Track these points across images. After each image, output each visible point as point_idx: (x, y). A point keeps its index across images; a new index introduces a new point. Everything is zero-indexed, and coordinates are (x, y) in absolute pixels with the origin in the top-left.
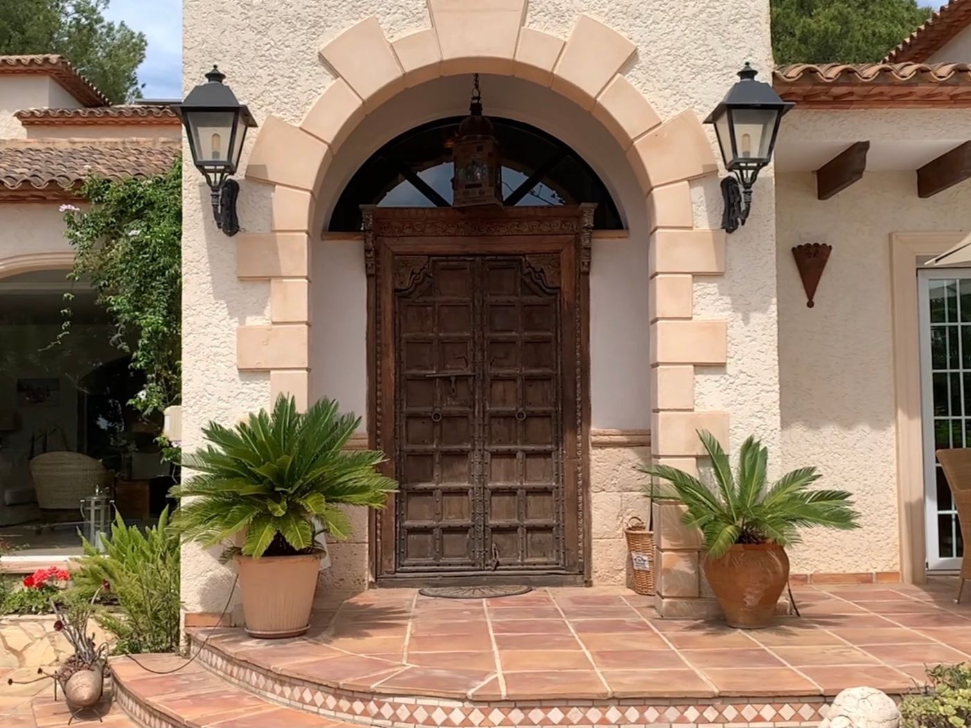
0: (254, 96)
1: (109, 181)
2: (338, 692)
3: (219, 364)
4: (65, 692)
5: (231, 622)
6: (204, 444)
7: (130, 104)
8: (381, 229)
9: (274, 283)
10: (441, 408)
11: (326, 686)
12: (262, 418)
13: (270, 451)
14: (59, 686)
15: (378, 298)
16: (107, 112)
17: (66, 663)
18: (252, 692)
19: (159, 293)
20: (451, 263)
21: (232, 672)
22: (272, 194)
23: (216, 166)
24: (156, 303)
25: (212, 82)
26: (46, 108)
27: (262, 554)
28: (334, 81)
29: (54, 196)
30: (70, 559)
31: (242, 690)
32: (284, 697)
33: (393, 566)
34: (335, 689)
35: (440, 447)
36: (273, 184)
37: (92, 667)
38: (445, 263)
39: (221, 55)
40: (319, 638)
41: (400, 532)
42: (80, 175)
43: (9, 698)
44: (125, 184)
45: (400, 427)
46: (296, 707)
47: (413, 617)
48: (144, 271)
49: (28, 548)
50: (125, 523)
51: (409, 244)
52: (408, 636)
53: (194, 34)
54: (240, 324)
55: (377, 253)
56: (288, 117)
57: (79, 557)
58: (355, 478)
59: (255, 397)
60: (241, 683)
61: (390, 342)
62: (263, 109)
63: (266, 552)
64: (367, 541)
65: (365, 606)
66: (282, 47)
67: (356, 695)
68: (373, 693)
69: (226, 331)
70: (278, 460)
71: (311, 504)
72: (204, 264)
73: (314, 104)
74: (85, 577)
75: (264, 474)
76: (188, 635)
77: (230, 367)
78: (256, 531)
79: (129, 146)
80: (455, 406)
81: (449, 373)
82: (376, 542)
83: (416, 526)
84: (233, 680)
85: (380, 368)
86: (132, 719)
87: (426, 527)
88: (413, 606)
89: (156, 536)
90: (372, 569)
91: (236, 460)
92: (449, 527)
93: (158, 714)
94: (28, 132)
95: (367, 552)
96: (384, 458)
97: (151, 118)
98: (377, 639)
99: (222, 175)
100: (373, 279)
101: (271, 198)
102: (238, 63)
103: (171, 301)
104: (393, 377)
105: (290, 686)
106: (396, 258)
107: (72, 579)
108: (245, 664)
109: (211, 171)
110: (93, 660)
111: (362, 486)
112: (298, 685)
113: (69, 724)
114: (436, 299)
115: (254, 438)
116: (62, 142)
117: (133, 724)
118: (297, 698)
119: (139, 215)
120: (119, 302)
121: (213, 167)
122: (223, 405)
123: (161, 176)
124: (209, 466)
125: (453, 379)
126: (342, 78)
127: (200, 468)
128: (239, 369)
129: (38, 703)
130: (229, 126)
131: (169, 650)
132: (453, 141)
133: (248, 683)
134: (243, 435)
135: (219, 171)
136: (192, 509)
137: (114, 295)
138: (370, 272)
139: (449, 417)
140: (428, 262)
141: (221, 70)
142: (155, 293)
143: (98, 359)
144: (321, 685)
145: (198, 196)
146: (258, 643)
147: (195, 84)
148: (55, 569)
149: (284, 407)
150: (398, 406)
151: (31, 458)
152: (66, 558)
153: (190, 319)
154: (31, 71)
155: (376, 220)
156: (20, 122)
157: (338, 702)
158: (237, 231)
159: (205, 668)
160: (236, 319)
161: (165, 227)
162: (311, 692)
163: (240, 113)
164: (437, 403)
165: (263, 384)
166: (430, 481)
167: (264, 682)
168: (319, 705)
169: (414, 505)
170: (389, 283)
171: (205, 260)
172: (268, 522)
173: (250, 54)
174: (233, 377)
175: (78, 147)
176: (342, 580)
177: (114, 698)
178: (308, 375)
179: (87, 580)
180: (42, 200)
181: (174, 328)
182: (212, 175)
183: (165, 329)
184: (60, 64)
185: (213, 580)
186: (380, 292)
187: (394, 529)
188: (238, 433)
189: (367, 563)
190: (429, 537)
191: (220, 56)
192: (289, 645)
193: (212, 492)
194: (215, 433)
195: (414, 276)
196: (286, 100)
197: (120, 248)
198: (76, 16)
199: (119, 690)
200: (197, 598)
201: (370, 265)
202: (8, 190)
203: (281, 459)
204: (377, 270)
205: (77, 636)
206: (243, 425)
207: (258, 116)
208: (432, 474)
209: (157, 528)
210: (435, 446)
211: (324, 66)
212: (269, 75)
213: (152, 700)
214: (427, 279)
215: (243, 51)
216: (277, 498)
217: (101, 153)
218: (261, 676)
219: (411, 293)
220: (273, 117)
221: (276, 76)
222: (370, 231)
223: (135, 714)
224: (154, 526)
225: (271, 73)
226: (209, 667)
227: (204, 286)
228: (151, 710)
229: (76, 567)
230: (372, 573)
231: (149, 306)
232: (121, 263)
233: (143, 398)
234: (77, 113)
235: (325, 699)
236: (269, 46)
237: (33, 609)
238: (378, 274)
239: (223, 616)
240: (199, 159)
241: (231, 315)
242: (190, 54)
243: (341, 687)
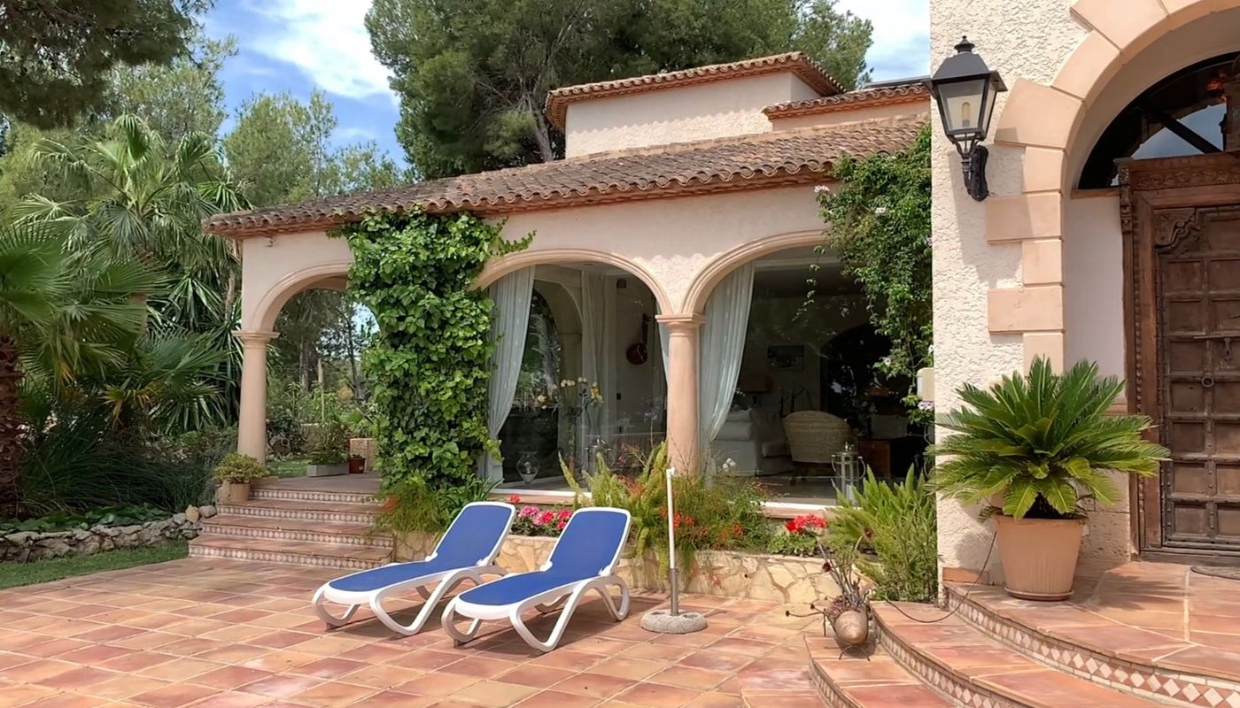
0: (1002, 61)
1: (854, 161)
2: (1114, 661)
3: (970, 327)
4: (835, 629)
5: (989, 580)
6: (959, 404)
7: (861, 88)
8: (1138, 183)
9: (1024, 244)
10: (1212, 372)
11: (1100, 653)
12: (1017, 380)
13: (1028, 414)
14: (828, 623)
15: (1135, 256)
16: (843, 99)
17: (835, 603)
18: (1017, 650)
19: (904, 262)
20: (1221, 214)
21: (994, 628)
22: (1023, 156)
23: (966, 134)
24: (902, 272)
25: (961, 53)
26: (789, 102)
27: (1023, 515)
28: (1087, 35)
29: (806, 179)
30: (827, 509)
31: (1007, 648)
32: (1053, 659)
33: (1159, 540)
34: (1110, 658)
35: (1212, 415)
36: (1024, 146)
37: (858, 609)
38: (1216, 214)
39: (969, 26)
40: (1085, 604)
41: (1166, 504)
42: (827, 158)
43: (779, 629)
44: (870, 162)
45: (1164, 392)
46: (1065, 670)
47: (1189, 595)
48: (889, 243)
49: (788, 496)
50: (876, 479)
51: (1172, 197)
52: (1186, 613)
53: (941, 10)
54: (991, 288)
55: (1134, 209)
56: (1038, 78)
57: (834, 507)
58: (1119, 444)
59: (1007, 360)
60: (1005, 640)
61: (1151, 301)
62: (1012, 72)
63: (1027, 513)
64: (1128, 511)
65: (1129, 578)
66: (1031, 8)
67: (1134, 666)
68: (1154, 667)
69: (977, 295)
70: (1036, 423)
71: (1074, 467)
72: (953, 231)
73: (1066, 61)
74: (839, 525)
75: (1023, 436)
76: (946, 588)
77: (981, 330)
78: (1016, 492)
79: (867, 127)
80: (1230, 370)
81: (1223, 334)
82: (1139, 513)
83: (1185, 499)
84: (995, 636)
85: (1140, 330)
86: (897, 662)
87: (1197, 501)
88: (1187, 583)
89: (904, 492)
90: (1134, 541)
91: (991, 421)
92: (1226, 502)
93: (924, 660)
94: (774, 125)
95: (1129, 523)
96: (1151, 424)
97: (884, 99)
98: (1149, 613)
99: (973, 142)
100: (1130, 238)
101: (1021, 160)
102: (986, 31)
103: (915, 269)
104: (1154, 340)
105: (1059, 650)
106: (1156, 212)
107: (828, 527)
108: (1009, 622)
109: (961, 140)
110: (859, 603)
111: (1130, 452)
112: (1068, 650)
113: (840, 659)
114: (1205, 254)
115: (1010, 400)
116: (807, 129)
117: (898, 667)
118: (1067, 662)
119: (883, 190)
120: (867, 274)
121: (964, 135)
122: (975, 367)
123: (903, 151)
124: (965, 426)
125: (1227, 341)
126: (1097, 30)
127: (956, 428)
128: (990, 332)
129: (810, 636)
130: (979, 93)
131: (927, 601)
132: (1217, 81)
133: (1012, 641)
134: (998, 397)
135: (969, 139)
136: (947, 468)
137: (861, 267)
138: (1127, 228)
139: (1222, 382)
140: (1195, 214)
141: (969, 40)
142: (900, 263)
143: (831, 329)
144: (1095, 652)
145: (948, 165)
146: (1020, 603)
147: (944, 57)
148: (812, 516)
149: (1039, 370)
150: (1161, 370)
151: (782, 416)
152: (823, 507)
153: (941, 285)
154: (776, 70)
155: (1132, 173)
156: (767, 118)
157: (1113, 671)
158: (987, 195)
159: (965, 621)
160: (987, 283)
161: (909, 200)
162: (1082, 657)
163: (991, 79)
164: (1208, 367)
165: (1016, 347)
166: (1201, 452)
167: (1029, 642)
168: (1092, 672)
169: (1182, 476)
170: (1147, 239)
171: (955, 226)
172: (1028, 484)
173: (998, 20)
174: (984, 340)
175: (821, 133)
176: (1101, 549)
177: (877, 641)
178: (1064, 337)
179: (842, 529)
180: (795, 184)
181: (919, 295)
182: (962, 144)
183: (911, 297)
184: (801, 60)
185: (969, 537)
186: (1138, 249)
187: (1159, 501)
188: (993, 395)
189: (1129, 534)
190: (1201, 512)
191: (967, 27)
192: (1052, 609)
193: (968, 451)
194: (970, 394)
195: (1177, 230)
196: (1035, 61)
197: (867, 223)
198: (814, 16)
199: (882, 632)
200: (954, 554)
201: (1126, 221)
202: (766, 177)
203: (1039, 421)
204: (1135, 226)
205: (844, 579)
206: (998, 387)
207: (1008, 81)
208: (1203, 444)
209: (904, 484)
210: (1206, 414)
211: (1077, 21)
212: (1018, 38)
213: (917, 646)
214: (1194, 233)
215: (990, 19)
216: (1037, 460)
217: (842, 137)
218: (1026, 636)
219: (1174, 249)
220: (1024, 79)
221: (1026, 38)
222: (1126, 185)
223: (901, 657)
224: (902, 483)
225: (1020, 36)
226: (970, 622)
227: (954, 252)
228: (916, 655)
229: (832, 516)
230: (1135, 545)
231: (895, 275)
232: (868, 237)
233: (888, 364)
234: (816, 102)
235: (1099, 666)
236: (1017, 9)
237: (795, 552)
238: (1136, 230)
239: (981, 573)
240: (949, 129)
241: (981, 279)
242: (937, 29)
243: (1118, 657)
